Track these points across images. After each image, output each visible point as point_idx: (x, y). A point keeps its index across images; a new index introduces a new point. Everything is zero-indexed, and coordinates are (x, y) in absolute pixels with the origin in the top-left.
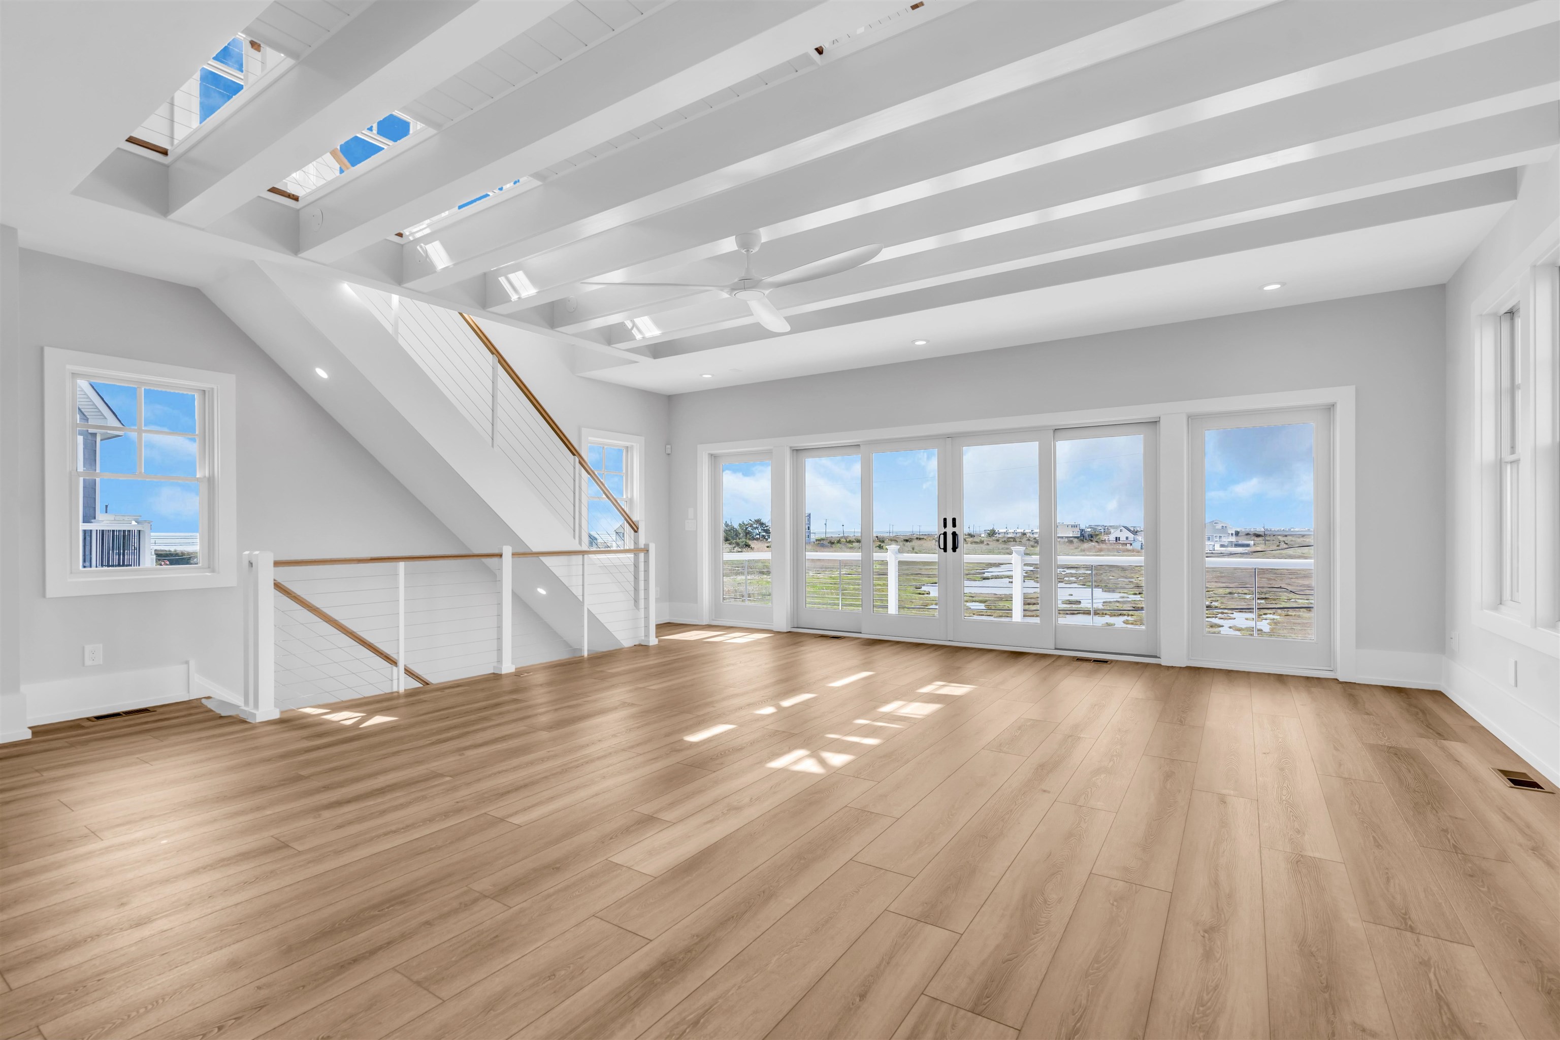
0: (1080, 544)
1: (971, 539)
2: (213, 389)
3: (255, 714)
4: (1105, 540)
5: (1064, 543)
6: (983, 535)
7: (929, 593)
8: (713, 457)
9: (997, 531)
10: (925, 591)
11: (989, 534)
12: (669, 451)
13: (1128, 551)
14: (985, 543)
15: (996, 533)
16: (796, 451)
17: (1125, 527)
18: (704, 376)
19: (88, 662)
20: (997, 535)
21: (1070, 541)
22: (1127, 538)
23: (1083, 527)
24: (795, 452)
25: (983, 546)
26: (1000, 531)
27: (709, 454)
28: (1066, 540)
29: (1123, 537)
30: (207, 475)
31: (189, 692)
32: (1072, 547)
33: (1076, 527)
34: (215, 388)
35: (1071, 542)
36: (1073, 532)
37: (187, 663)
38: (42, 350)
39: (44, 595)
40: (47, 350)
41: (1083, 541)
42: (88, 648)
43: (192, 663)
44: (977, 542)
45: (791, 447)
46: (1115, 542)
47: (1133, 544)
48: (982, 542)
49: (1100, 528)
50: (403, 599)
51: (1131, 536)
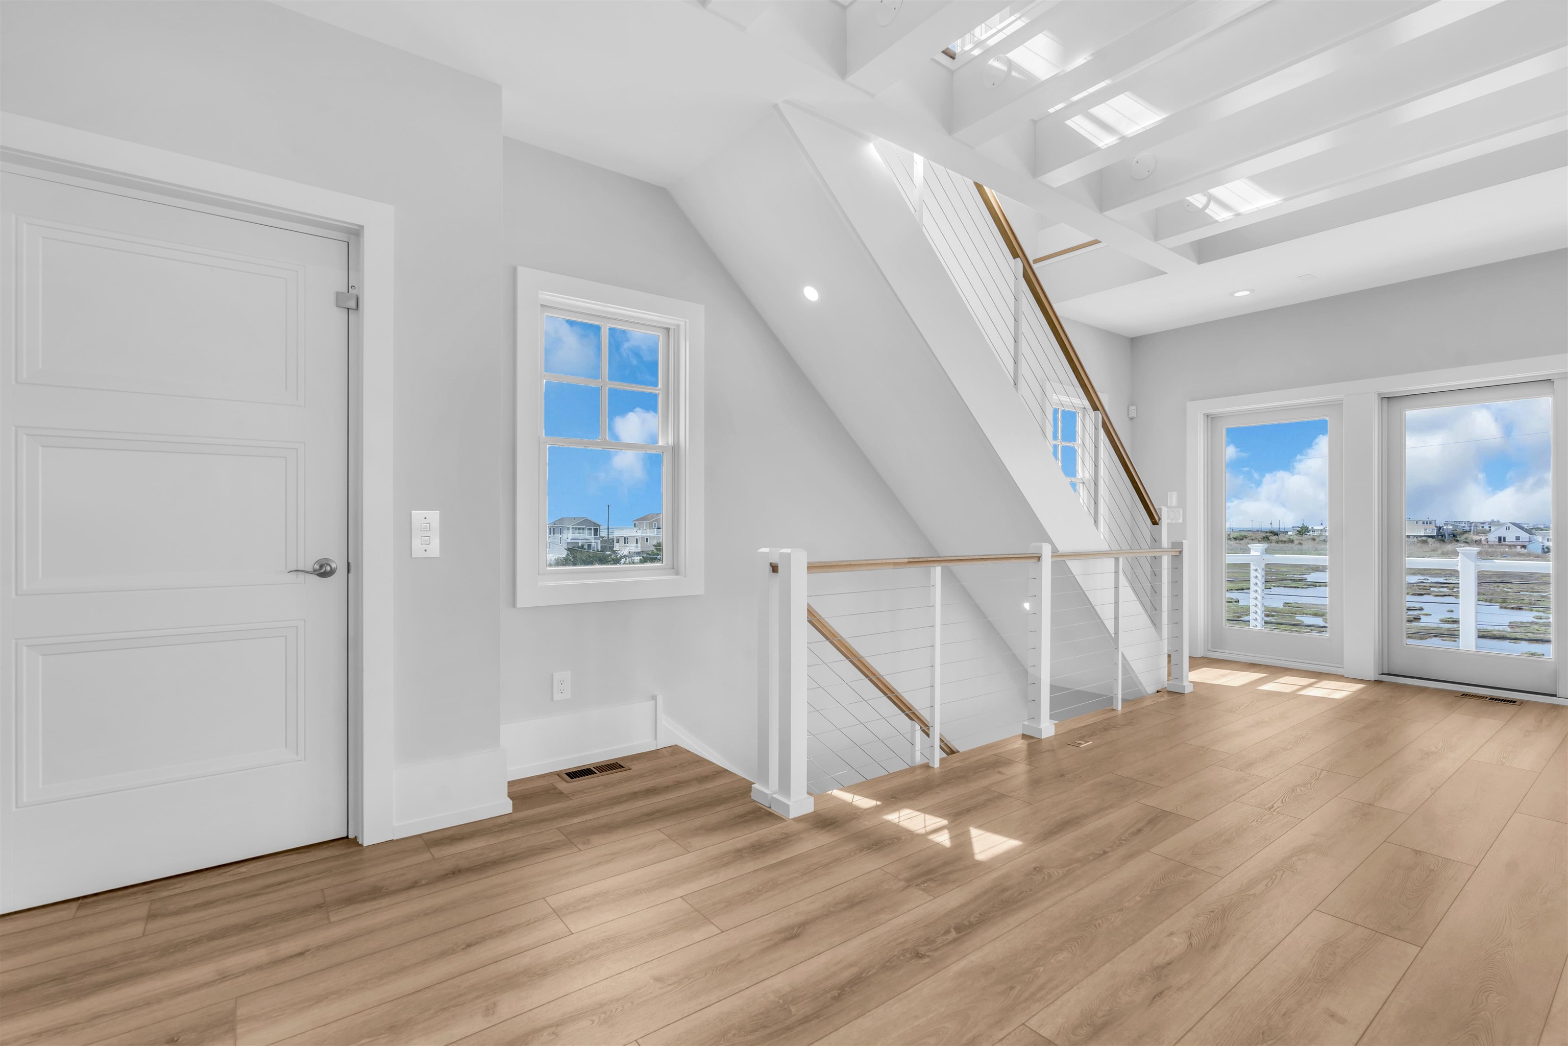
0: (1438, 545)
1: (1275, 538)
2: (678, 326)
3: (788, 806)
4: (1481, 541)
5: (1414, 543)
6: (1290, 533)
7: (1237, 601)
8: (1209, 419)
9: (1310, 528)
10: (1232, 599)
11: (1299, 532)
12: (1133, 414)
13: (1519, 554)
14: (1296, 542)
15: (1310, 530)
16: (1388, 399)
17: (1513, 524)
18: (1237, 294)
19: (557, 697)
20: (1311, 533)
21: (1423, 540)
22: (1518, 538)
23: (1440, 523)
24: (1385, 401)
25: (1295, 546)
26: (1315, 528)
27: (1204, 414)
28: (1415, 539)
29: (1511, 537)
30: (671, 442)
31: (656, 739)
32: (1426, 548)
33: (1430, 523)
34: (682, 324)
35: (1425, 542)
36: (1426, 529)
37: (654, 698)
38: (515, 270)
39: (514, 604)
40: (521, 270)
41: (1444, 541)
42: (557, 676)
43: (660, 699)
44: (1285, 541)
45: (1379, 394)
46: (1497, 543)
47: (1528, 547)
48: (1292, 541)
49: (1463, 525)
50: (940, 624)
51: (1524, 536)
